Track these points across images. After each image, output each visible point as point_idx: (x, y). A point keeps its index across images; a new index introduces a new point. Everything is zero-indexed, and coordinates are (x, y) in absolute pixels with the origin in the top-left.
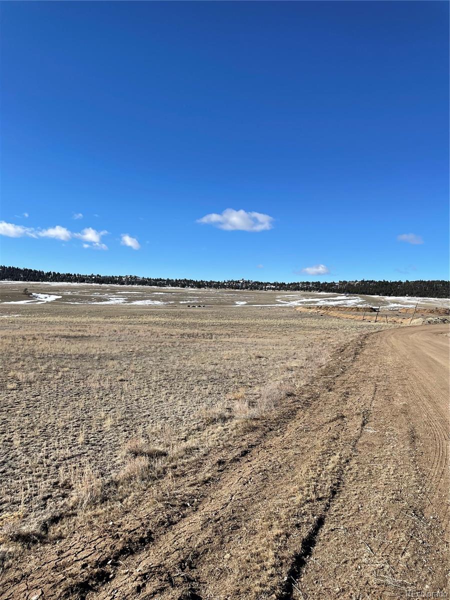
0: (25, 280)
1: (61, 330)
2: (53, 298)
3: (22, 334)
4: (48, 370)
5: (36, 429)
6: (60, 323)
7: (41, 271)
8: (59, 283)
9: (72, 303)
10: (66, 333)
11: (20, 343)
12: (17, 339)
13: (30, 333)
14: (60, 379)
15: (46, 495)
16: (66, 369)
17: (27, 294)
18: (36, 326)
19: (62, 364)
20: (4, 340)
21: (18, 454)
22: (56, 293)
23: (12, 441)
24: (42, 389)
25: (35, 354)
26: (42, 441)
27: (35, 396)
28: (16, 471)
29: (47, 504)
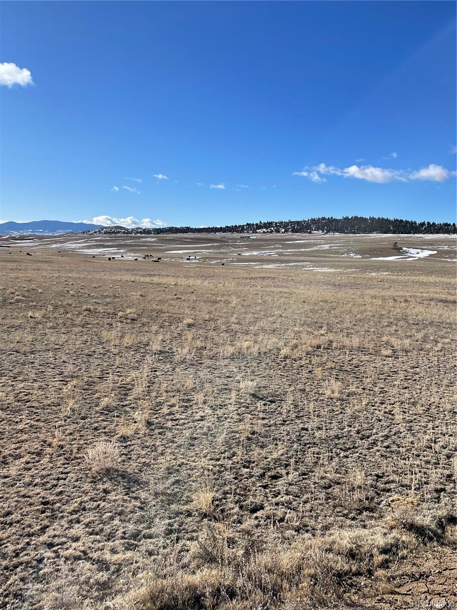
0: (394, 232)
1: (436, 293)
2: (426, 253)
3: (392, 294)
4: (425, 339)
5: (418, 406)
6: (435, 284)
7: (413, 221)
8: (434, 235)
9: (449, 260)
10: (443, 297)
11: (391, 304)
12: (387, 299)
13: (401, 293)
14: (441, 351)
15: (439, 487)
16: (447, 340)
17: (396, 249)
18: (407, 286)
19: (440, 333)
20: (374, 301)
21: (402, 430)
22: (430, 247)
23: (393, 415)
24: (420, 361)
25: (408, 318)
26: (426, 422)
27: (414, 367)
28: (401, 449)
29: (441, 497)
